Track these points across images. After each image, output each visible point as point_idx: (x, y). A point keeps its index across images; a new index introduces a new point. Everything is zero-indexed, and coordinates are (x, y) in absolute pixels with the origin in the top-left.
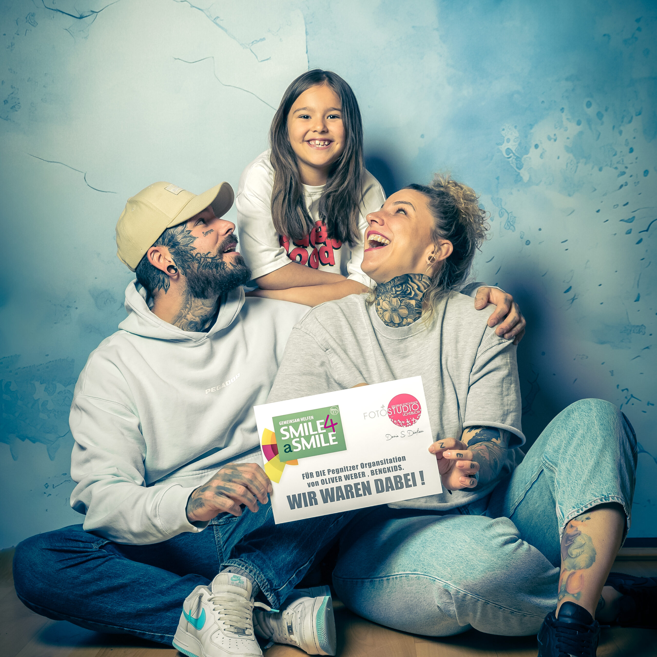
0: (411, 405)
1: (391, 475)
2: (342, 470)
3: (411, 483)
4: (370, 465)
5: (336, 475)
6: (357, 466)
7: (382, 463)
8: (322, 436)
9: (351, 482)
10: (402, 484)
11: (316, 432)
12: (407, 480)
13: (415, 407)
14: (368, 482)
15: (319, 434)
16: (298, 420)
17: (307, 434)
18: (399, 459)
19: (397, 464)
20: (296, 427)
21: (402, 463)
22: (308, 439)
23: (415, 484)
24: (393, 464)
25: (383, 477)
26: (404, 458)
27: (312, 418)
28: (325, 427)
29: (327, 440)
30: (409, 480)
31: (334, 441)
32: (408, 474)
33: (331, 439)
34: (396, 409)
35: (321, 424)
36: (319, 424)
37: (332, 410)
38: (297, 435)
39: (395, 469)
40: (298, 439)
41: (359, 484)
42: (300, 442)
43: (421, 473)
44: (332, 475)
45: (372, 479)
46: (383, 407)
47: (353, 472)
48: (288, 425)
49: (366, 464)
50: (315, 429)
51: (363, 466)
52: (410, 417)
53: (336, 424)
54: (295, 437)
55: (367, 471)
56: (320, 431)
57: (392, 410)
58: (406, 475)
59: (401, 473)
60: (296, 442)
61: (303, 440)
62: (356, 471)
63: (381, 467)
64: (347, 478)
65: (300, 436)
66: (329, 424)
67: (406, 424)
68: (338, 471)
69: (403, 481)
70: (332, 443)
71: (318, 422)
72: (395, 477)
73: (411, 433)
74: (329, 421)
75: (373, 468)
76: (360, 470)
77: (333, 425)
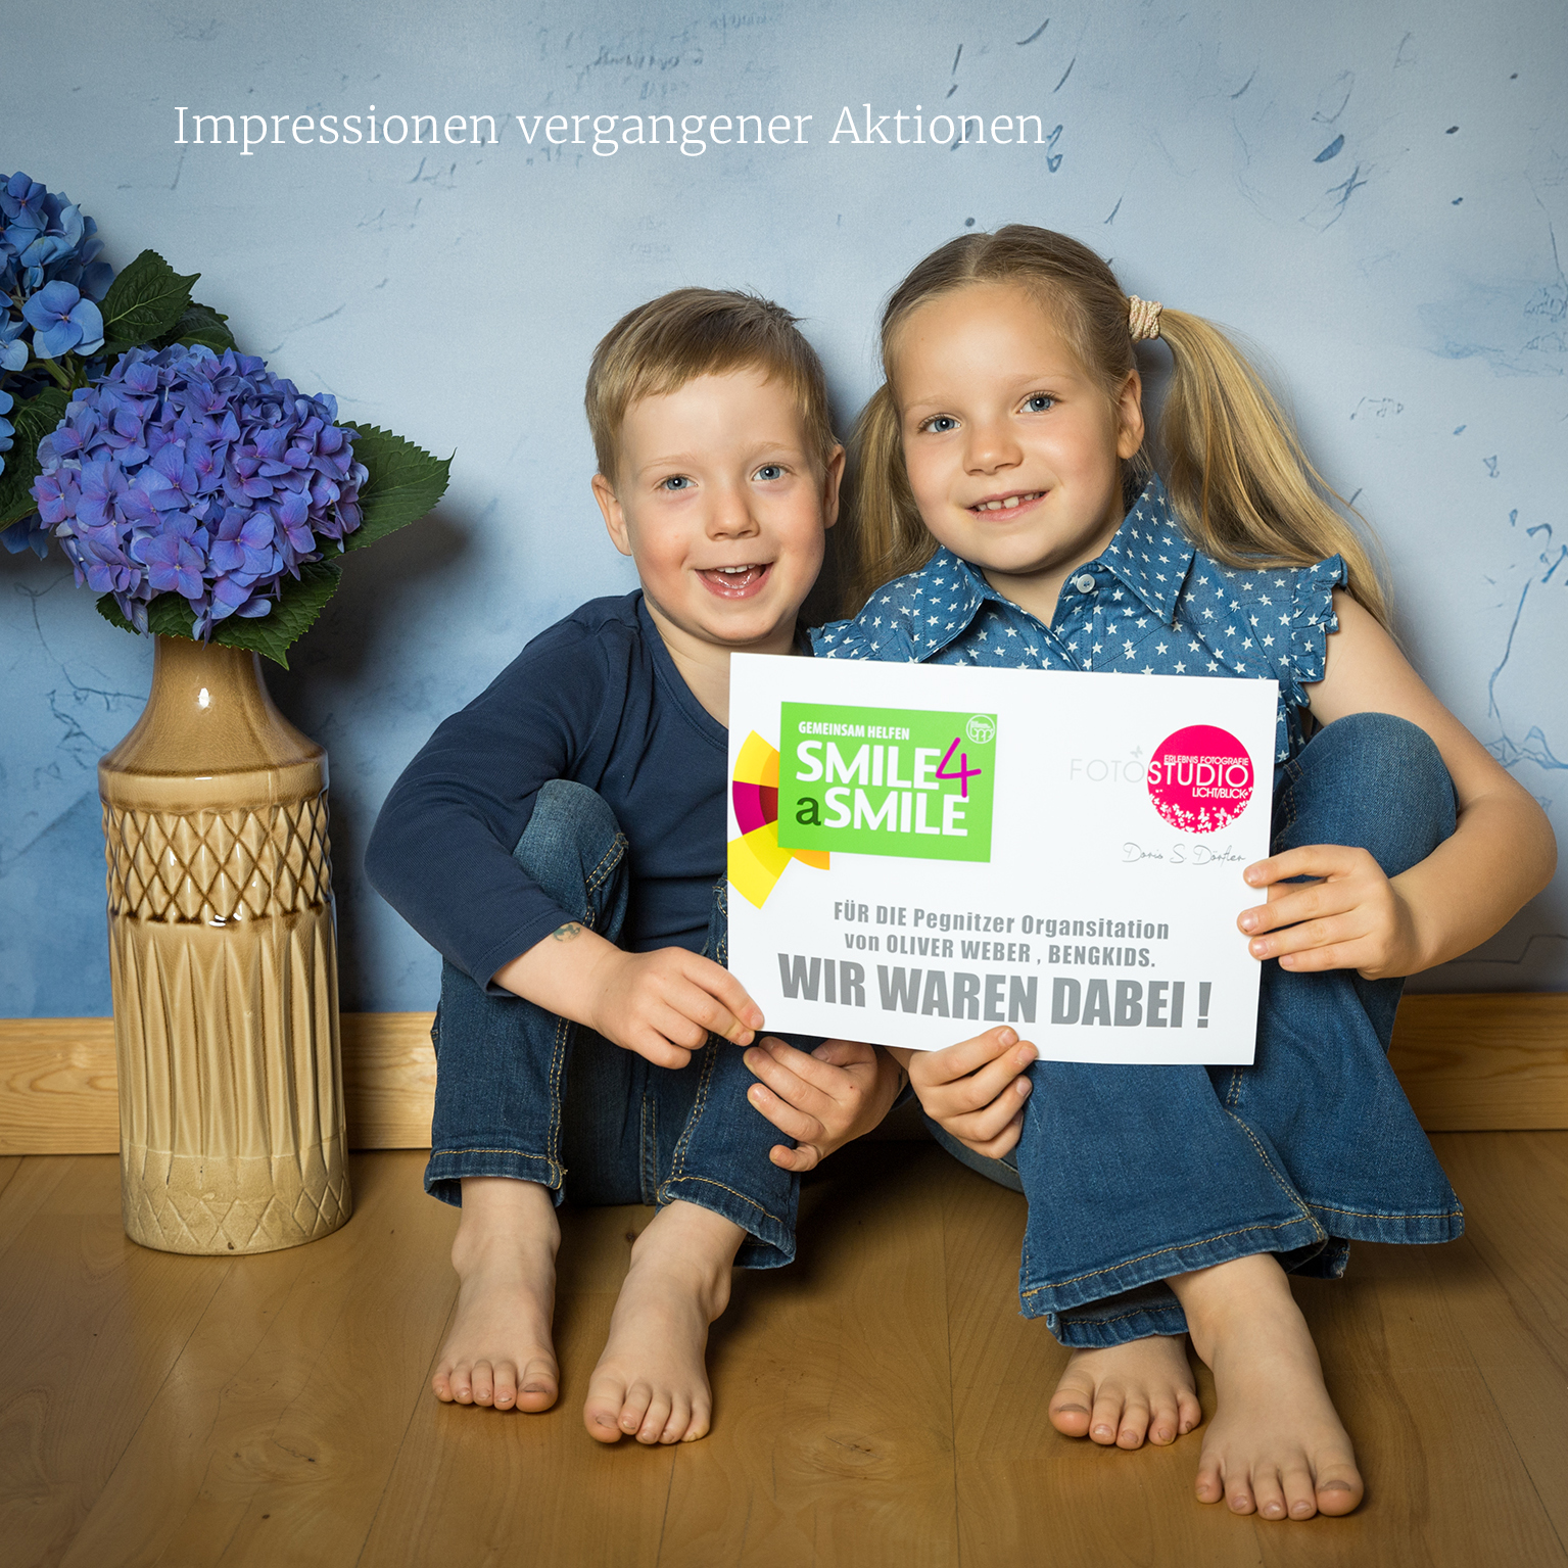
0: (1225, 768)
1: (1112, 974)
2: (959, 922)
3: (1165, 1013)
4: (1052, 928)
5: (936, 933)
6: (1011, 921)
7: (1092, 929)
8: (922, 798)
9: (981, 968)
10: (1137, 1010)
11: (907, 784)
12: (1156, 1003)
13: (1237, 775)
14: (1033, 981)
15: (914, 791)
16: (860, 731)
17: (877, 781)
18: (1149, 931)
19: (1138, 944)
20: (848, 749)
21: (1153, 944)
22: (877, 796)
23: (1177, 1021)
24: (1125, 942)
25: (1084, 974)
26: (1163, 931)
27: (906, 734)
28: (939, 775)
29: (935, 817)
30: (1163, 1003)
31: (957, 824)
32: (1164, 985)
33: (949, 814)
34: (1175, 769)
35: (929, 760)
36: (925, 759)
37: (974, 724)
38: (846, 777)
39: (1129, 957)
40: (846, 792)
41: (1002, 979)
42: (849, 801)
43: (1205, 988)
44: (923, 931)
45: (1047, 975)
46: (1137, 752)
47: (992, 937)
48: (824, 739)
49: (1040, 922)
50: (906, 771)
51: (1028, 924)
52: (1211, 804)
53: (978, 772)
54: (837, 782)
55: (1039, 944)
56: (919, 782)
57: (1164, 770)
58: (1157, 986)
59: (1143, 976)
60: (838, 798)
61: (861, 798)
62: (1004, 938)
63: (1085, 942)
64: (969, 950)
65: (854, 783)
66: (953, 766)
67: (1194, 824)
68: (946, 922)
69: (1144, 1002)
70: (948, 829)
71: (921, 754)
72: (1122, 985)
73: (1206, 856)
74: (956, 758)
75: (1060, 941)
76: (1017, 936)
77: (964, 774)
